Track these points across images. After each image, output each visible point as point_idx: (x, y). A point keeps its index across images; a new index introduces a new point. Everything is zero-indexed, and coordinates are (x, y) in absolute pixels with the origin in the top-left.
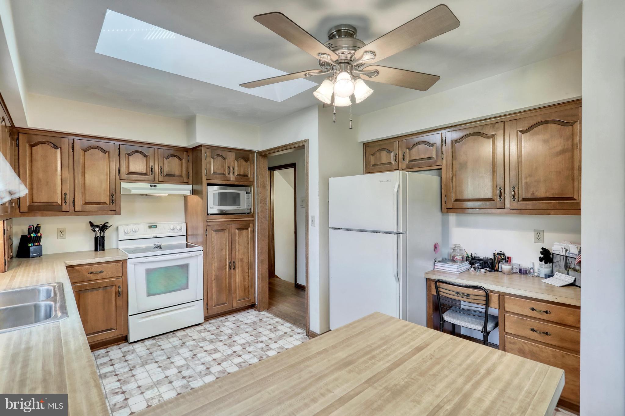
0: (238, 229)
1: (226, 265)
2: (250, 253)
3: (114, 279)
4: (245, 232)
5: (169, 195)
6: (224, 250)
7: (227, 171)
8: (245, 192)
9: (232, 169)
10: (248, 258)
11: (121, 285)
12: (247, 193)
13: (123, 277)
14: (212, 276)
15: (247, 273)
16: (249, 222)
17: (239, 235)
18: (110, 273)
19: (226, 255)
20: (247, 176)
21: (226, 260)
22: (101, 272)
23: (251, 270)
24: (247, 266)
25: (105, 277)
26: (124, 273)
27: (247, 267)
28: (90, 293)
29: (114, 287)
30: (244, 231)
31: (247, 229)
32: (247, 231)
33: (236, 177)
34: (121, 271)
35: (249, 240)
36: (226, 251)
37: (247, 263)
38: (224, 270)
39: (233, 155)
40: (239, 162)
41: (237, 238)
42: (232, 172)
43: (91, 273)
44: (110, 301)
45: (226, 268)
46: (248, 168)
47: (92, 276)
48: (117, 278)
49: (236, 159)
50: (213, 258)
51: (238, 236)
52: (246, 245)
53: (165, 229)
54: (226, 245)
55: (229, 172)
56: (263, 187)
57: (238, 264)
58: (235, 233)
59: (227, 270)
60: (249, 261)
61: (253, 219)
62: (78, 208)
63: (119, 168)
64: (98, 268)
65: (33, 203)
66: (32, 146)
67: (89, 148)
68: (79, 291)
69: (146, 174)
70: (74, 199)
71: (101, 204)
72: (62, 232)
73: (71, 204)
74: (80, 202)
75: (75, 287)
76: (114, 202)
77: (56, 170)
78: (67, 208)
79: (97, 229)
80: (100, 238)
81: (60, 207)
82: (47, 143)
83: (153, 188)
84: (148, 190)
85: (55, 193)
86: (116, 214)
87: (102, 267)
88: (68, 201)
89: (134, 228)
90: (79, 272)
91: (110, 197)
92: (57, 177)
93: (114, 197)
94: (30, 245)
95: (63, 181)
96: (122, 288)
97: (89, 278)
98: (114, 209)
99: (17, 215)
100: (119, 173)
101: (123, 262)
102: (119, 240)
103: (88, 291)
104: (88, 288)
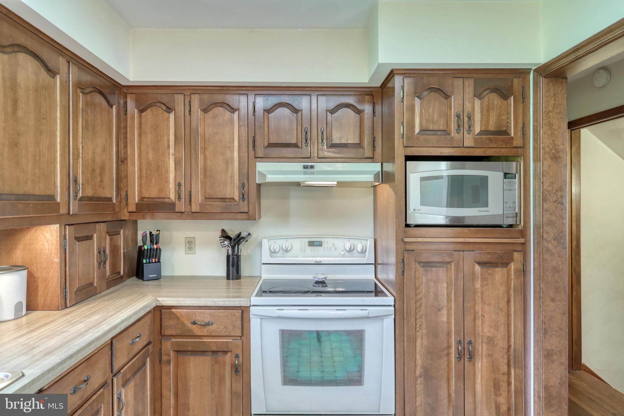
0: (480, 264)
1: (449, 347)
2: (515, 326)
3: (229, 340)
4: (499, 273)
5: (340, 184)
6: (444, 312)
7: (453, 126)
8: (501, 174)
9: (466, 119)
10: (509, 337)
11: (239, 352)
12: (506, 175)
13: (244, 339)
14: (416, 366)
15: (504, 374)
16: (511, 248)
17: (484, 279)
18: (222, 327)
19: (449, 322)
20: (506, 133)
21: (449, 334)
22: (208, 324)
23: (515, 368)
24: (506, 357)
25: (214, 334)
26: (245, 332)
27: (506, 361)
28: (192, 358)
29: (229, 354)
30: (498, 270)
31: (506, 264)
32: (505, 270)
33: (477, 136)
34: (240, 327)
35: (512, 292)
36: (449, 314)
37: (505, 351)
38: (446, 359)
39: (469, 85)
40: (486, 100)
41: (478, 285)
42: (466, 126)
43: (194, 323)
44: (221, 379)
45: (448, 354)
46: (509, 113)
47: (196, 330)
48: (234, 338)
49: (478, 95)
50: (418, 326)
51: (482, 280)
52: (503, 304)
53: (336, 249)
54: (451, 300)
55: (459, 127)
56: (552, 159)
57: (482, 349)
58: (473, 274)
59: (453, 359)
60: (509, 347)
61: (522, 240)
62: (195, 208)
63: (254, 137)
64: (204, 317)
65: (142, 199)
66: (141, 111)
67: (211, 107)
68: (178, 352)
69: (295, 146)
70: (190, 192)
71: (227, 200)
72: (190, 244)
73: (188, 201)
74: (198, 197)
75: (172, 343)
76: (245, 197)
77: (169, 146)
78: (181, 206)
79: (227, 243)
80: (233, 258)
81: (173, 205)
82: (158, 104)
83: (308, 170)
84: (301, 174)
85: (167, 182)
86: (249, 219)
87: (211, 315)
88: (183, 196)
89: (285, 244)
90: (178, 318)
91: (239, 188)
92: (169, 158)
93: (246, 188)
94: (144, 261)
95: (177, 163)
96: (241, 359)
97: (190, 331)
98: (246, 210)
99: (125, 215)
100: (254, 146)
101: (244, 311)
102: (263, 264)
103: (190, 353)
104: (190, 349)
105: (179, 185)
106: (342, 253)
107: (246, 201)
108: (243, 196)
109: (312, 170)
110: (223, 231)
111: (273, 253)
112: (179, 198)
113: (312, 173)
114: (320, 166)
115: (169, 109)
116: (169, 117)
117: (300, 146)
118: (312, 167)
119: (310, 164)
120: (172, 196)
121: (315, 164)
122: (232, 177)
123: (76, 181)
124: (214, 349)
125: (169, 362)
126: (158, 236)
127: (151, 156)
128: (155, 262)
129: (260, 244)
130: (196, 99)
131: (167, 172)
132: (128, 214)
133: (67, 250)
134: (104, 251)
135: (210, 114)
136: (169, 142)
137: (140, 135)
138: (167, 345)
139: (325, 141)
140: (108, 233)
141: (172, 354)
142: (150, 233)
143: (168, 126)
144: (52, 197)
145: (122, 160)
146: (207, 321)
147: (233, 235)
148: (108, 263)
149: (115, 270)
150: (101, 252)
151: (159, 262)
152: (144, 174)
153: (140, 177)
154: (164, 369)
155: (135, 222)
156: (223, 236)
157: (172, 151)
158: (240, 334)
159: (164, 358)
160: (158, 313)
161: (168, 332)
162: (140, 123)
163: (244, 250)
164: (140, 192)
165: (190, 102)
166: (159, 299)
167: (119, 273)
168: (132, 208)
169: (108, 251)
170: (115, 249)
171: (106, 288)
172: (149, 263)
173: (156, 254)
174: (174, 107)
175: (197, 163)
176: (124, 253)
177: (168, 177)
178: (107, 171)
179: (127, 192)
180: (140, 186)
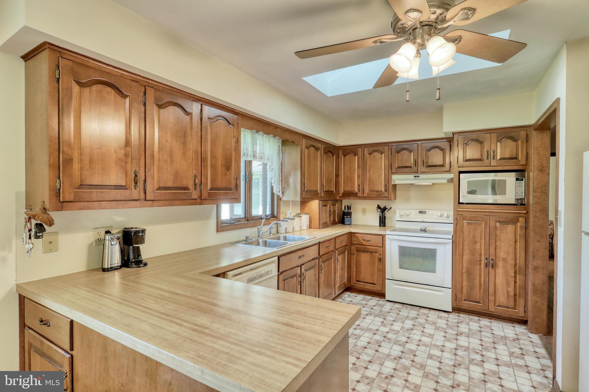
0: (499, 222)
1: (481, 261)
2: (520, 254)
3: (377, 248)
4: (510, 228)
5: (433, 184)
6: (478, 244)
7: (485, 156)
8: (515, 178)
9: (492, 153)
11: (381, 253)
12: (517, 179)
13: (383, 248)
14: (463, 268)
15: (512, 277)
16: (518, 215)
17: (502, 230)
18: (375, 243)
19: (481, 249)
20: (516, 158)
21: (481, 255)
22: (369, 241)
23: (519, 275)
24: (513, 269)
25: (371, 245)
26: (384, 245)
27: (513, 271)
28: (363, 253)
29: (377, 253)
30: (510, 225)
31: (514, 223)
32: (514, 226)
33: (499, 161)
34: (382, 243)
35: (518, 237)
36: (481, 246)
37: (513, 266)
38: (479, 266)
39: (494, 136)
40: (504, 143)
42: (492, 157)
43: (364, 240)
44: (374, 263)
45: (480, 264)
46: (518, 149)
47: (364, 243)
48: (379, 247)
49: (499, 141)
50: (464, 249)
51: (500, 230)
52: (513, 243)
53: (433, 215)
54: (482, 239)
55: (488, 157)
57: (500, 264)
58: (496, 227)
59: (483, 266)
61: (525, 212)
62: (365, 195)
63: (391, 164)
64: (368, 238)
65: (344, 191)
66: (345, 156)
67: (372, 152)
68: (357, 250)
69: (410, 167)
70: (364, 188)
71: (379, 192)
72: (364, 211)
73: (362, 192)
74: (367, 191)
75: (355, 247)
76: (387, 190)
77: (355, 170)
78: (360, 194)
79: (379, 210)
80: (382, 217)
81: (357, 194)
82: (351, 153)
83: (416, 178)
84: (413, 180)
85: (354, 184)
86: (388, 200)
87: (370, 237)
88: (360, 190)
89: (407, 212)
90: (358, 238)
91: (384, 187)
92: (355, 174)
93: (387, 186)
94: (345, 217)
95: (358, 177)
96: (382, 256)
97: (362, 243)
98: (387, 196)
99: (338, 198)
100: (391, 168)
101: (383, 236)
102: (397, 221)
103: (362, 251)
104: (362, 250)
105: (359, 185)
106: (437, 217)
107: (387, 192)
108: (386, 190)
109: (418, 178)
110: (378, 205)
111: (401, 216)
112: (359, 191)
113: (419, 180)
114: (422, 176)
115: (355, 154)
116: (355, 158)
117: (413, 167)
118: (418, 176)
119: (417, 175)
120: (356, 190)
121: (420, 175)
122: (381, 182)
123: (323, 185)
124: (371, 251)
125: (354, 254)
126: (350, 206)
127: (348, 174)
128: (349, 218)
129: (395, 212)
130: (366, 150)
131: (354, 180)
132: (339, 197)
133: (320, 209)
134: (331, 211)
135: (372, 155)
136: (355, 168)
137: (344, 166)
138: (353, 247)
139: (425, 164)
140: (332, 204)
141: (355, 251)
142: (348, 205)
143: (355, 161)
144: (317, 191)
145: (337, 176)
146: (368, 239)
147: (382, 207)
148: (332, 215)
149: (334, 220)
150: (330, 211)
151: (351, 217)
152: (345, 181)
153: (344, 182)
154: (352, 256)
155: (341, 201)
156: (378, 208)
157: (356, 171)
158: (382, 246)
159: (352, 252)
160: (350, 235)
161: (354, 243)
162: (344, 161)
163: (387, 214)
164: (344, 189)
165: (364, 151)
166: (350, 229)
167: (336, 220)
168: (341, 195)
169: (332, 211)
170: (334, 211)
171: (331, 225)
172: (347, 217)
173: (349, 214)
174: (357, 154)
175: (366, 176)
176: (337, 213)
177: (355, 182)
178: (332, 181)
179: (339, 188)
180: (344, 186)
